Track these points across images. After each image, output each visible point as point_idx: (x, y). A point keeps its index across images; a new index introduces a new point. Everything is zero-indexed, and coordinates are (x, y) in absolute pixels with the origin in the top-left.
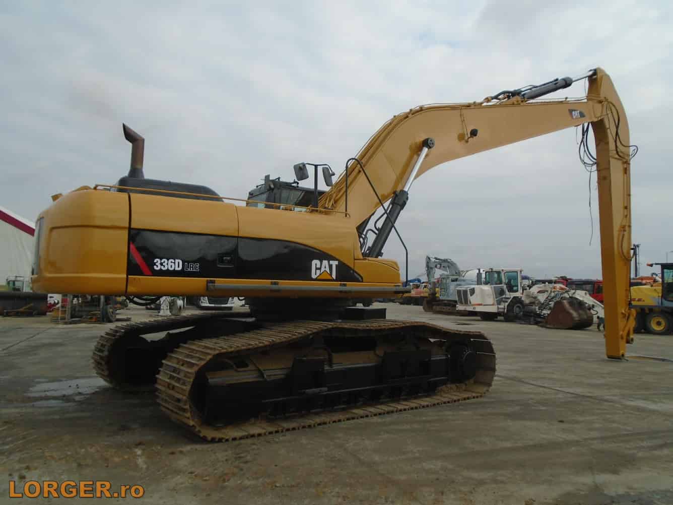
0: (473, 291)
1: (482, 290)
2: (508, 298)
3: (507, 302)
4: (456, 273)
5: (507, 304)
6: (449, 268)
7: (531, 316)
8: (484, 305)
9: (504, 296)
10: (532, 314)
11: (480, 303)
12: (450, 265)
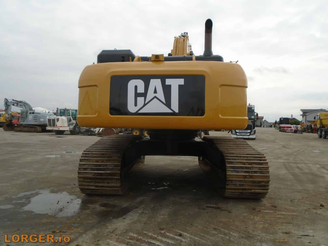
0: (58, 120)
1: (62, 119)
2: (74, 123)
3: (73, 125)
4: (30, 109)
5: (73, 126)
6: (24, 106)
7: (89, 132)
8: (63, 127)
9: (71, 122)
10: (90, 131)
11: (61, 126)
12: (25, 104)
